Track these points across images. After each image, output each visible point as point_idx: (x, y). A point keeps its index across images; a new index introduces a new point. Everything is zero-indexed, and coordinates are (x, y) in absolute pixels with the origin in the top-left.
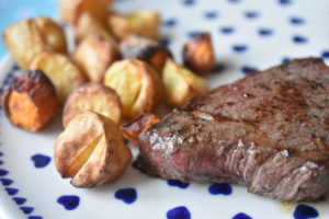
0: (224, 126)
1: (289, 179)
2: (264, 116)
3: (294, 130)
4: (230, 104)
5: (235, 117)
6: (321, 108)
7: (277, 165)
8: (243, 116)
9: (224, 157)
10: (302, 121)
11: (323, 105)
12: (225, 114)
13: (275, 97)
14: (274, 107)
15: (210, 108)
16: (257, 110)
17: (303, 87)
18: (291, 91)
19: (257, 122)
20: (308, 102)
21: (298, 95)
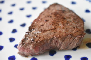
0: (46, 33)
1: (73, 43)
2: (56, 26)
3: (67, 27)
4: (42, 25)
5: (47, 29)
6: (70, 18)
7: (68, 40)
8: (49, 28)
9: (50, 43)
10: (67, 24)
11: (70, 17)
12: (43, 29)
13: (55, 19)
14: (57, 22)
15: (37, 29)
16: (53, 24)
17: (61, 13)
18: (58, 15)
19: (55, 28)
20: (65, 17)
21: (61, 16)
